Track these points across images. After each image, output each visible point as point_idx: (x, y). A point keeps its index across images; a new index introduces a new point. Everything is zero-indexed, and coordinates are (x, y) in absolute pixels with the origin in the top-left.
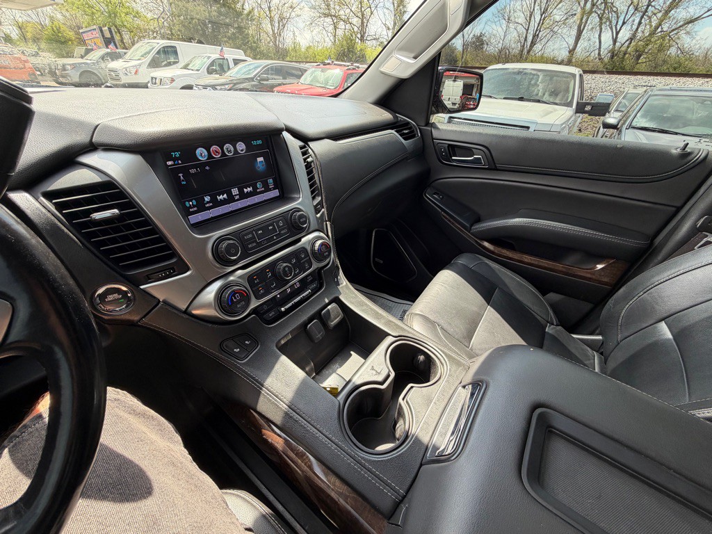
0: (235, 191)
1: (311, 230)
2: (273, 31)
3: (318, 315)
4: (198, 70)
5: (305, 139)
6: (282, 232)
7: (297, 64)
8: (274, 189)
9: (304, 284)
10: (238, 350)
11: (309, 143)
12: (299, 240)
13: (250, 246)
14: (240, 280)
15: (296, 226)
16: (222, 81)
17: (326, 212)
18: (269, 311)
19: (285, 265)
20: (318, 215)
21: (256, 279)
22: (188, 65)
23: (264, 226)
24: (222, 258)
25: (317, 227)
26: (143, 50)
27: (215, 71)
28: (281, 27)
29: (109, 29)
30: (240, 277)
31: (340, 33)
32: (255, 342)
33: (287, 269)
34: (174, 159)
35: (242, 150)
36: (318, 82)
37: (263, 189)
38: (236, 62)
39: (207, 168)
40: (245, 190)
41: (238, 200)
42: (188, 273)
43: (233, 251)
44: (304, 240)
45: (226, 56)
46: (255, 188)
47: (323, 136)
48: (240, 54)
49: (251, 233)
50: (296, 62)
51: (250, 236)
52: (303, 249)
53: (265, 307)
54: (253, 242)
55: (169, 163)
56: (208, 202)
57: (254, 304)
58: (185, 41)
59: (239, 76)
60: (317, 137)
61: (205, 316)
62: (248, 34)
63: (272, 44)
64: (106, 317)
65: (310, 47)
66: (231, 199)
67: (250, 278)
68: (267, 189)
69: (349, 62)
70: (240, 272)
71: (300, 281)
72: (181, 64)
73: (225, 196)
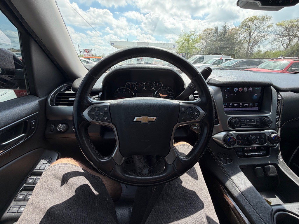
0: (241, 104)
1: (271, 128)
2: (248, 47)
3: (263, 166)
4: (209, 64)
5: (278, 90)
6: (257, 124)
7: (257, 60)
8: (257, 107)
9: (259, 149)
10: (223, 159)
11: (280, 92)
12: (264, 130)
13: (242, 124)
14: (234, 135)
15: (264, 124)
16: (218, 67)
17: (279, 124)
18: (240, 151)
19: (254, 137)
20: (276, 123)
21: (240, 137)
22: (206, 62)
23: (250, 119)
24: (232, 125)
25: (274, 128)
26: (194, 58)
27: (216, 64)
28: (254, 45)
29: (185, 53)
30: (234, 133)
31: (293, 43)
32: (231, 160)
33: (255, 139)
34: (227, 90)
35: (250, 90)
36: (269, 67)
37: (252, 106)
38: (226, 60)
39: (235, 94)
40: (245, 104)
41: (241, 107)
42: (218, 125)
43: (237, 124)
44: (266, 131)
45: (222, 58)
46: (249, 105)
47: (289, 90)
48: (229, 57)
49: (245, 120)
50: (257, 59)
51: (244, 121)
52: (264, 134)
53: (239, 149)
54: (244, 123)
55: (225, 91)
56: (230, 105)
57: (236, 146)
58: (208, 55)
59: (226, 66)
60: (285, 90)
61: (218, 142)
62: (235, 49)
63: (245, 52)
64: (191, 129)
65: (268, 51)
66: (238, 106)
67: (238, 136)
68: (254, 106)
69: (296, 57)
70: (235, 132)
71: (257, 147)
72: (204, 62)
73: (237, 105)
